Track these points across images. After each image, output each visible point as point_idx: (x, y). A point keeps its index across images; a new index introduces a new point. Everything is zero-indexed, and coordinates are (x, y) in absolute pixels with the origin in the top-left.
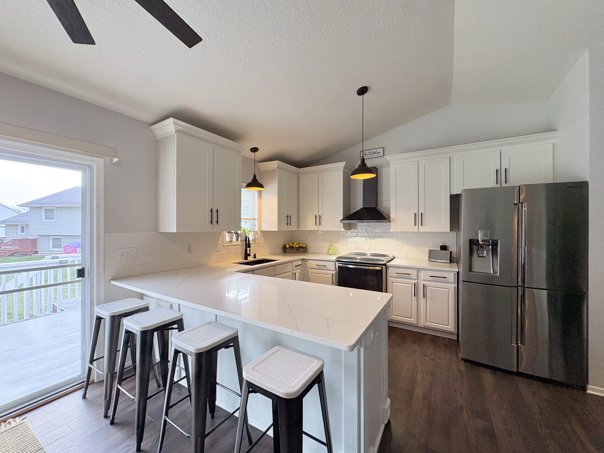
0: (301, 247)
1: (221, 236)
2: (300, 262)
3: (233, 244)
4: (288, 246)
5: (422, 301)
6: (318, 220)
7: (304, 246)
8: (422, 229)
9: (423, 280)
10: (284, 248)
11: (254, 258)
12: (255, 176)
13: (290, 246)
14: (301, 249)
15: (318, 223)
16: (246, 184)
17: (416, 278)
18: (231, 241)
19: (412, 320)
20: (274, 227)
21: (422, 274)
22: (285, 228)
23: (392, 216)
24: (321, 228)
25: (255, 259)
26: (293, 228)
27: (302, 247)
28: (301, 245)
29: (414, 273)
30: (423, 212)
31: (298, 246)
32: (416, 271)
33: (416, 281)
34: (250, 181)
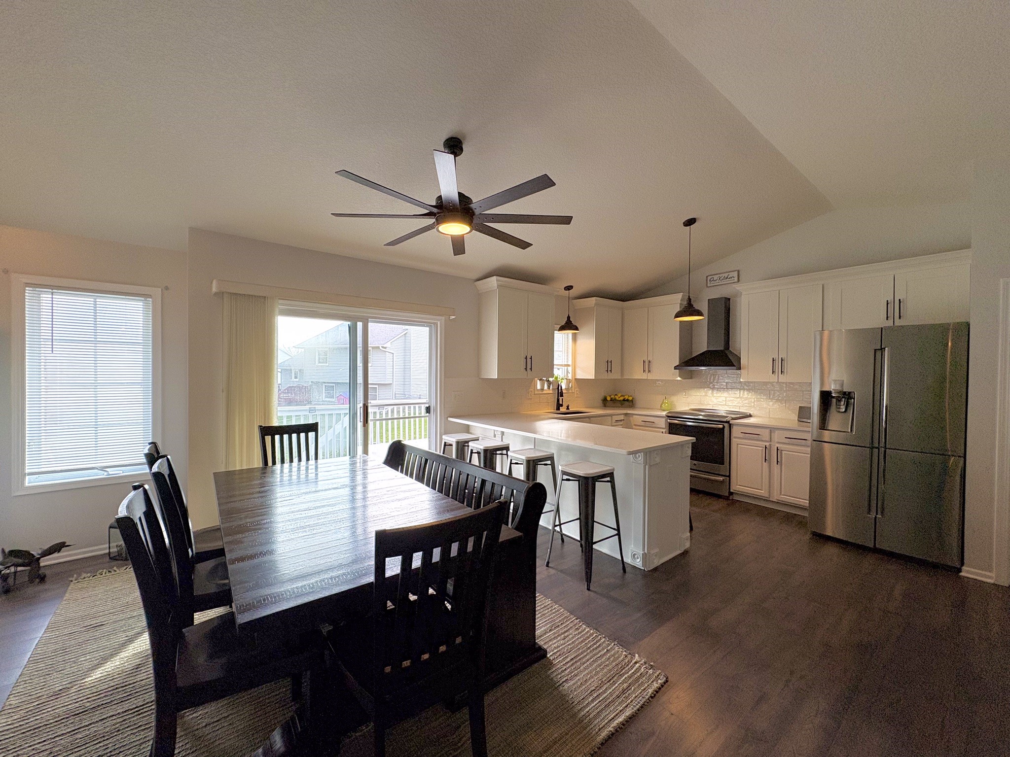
0: (626, 400)
1: (533, 384)
2: (622, 417)
3: (544, 392)
4: (609, 399)
5: (776, 468)
6: (647, 366)
7: (630, 398)
8: (783, 378)
9: (779, 443)
10: (605, 400)
11: (567, 409)
12: (569, 317)
13: (611, 398)
14: (626, 403)
15: (647, 370)
16: (560, 326)
17: (768, 439)
18: (542, 389)
19: (763, 493)
20: (591, 375)
21: (777, 436)
22: (605, 376)
23: (743, 362)
24: (651, 377)
25: (568, 411)
26: (615, 375)
27: (628, 400)
28: (626, 397)
29: (765, 434)
30: (783, 355)
31: (622, 398)
32: (768, 431)
33: (767, 444)
34: (563, 323)
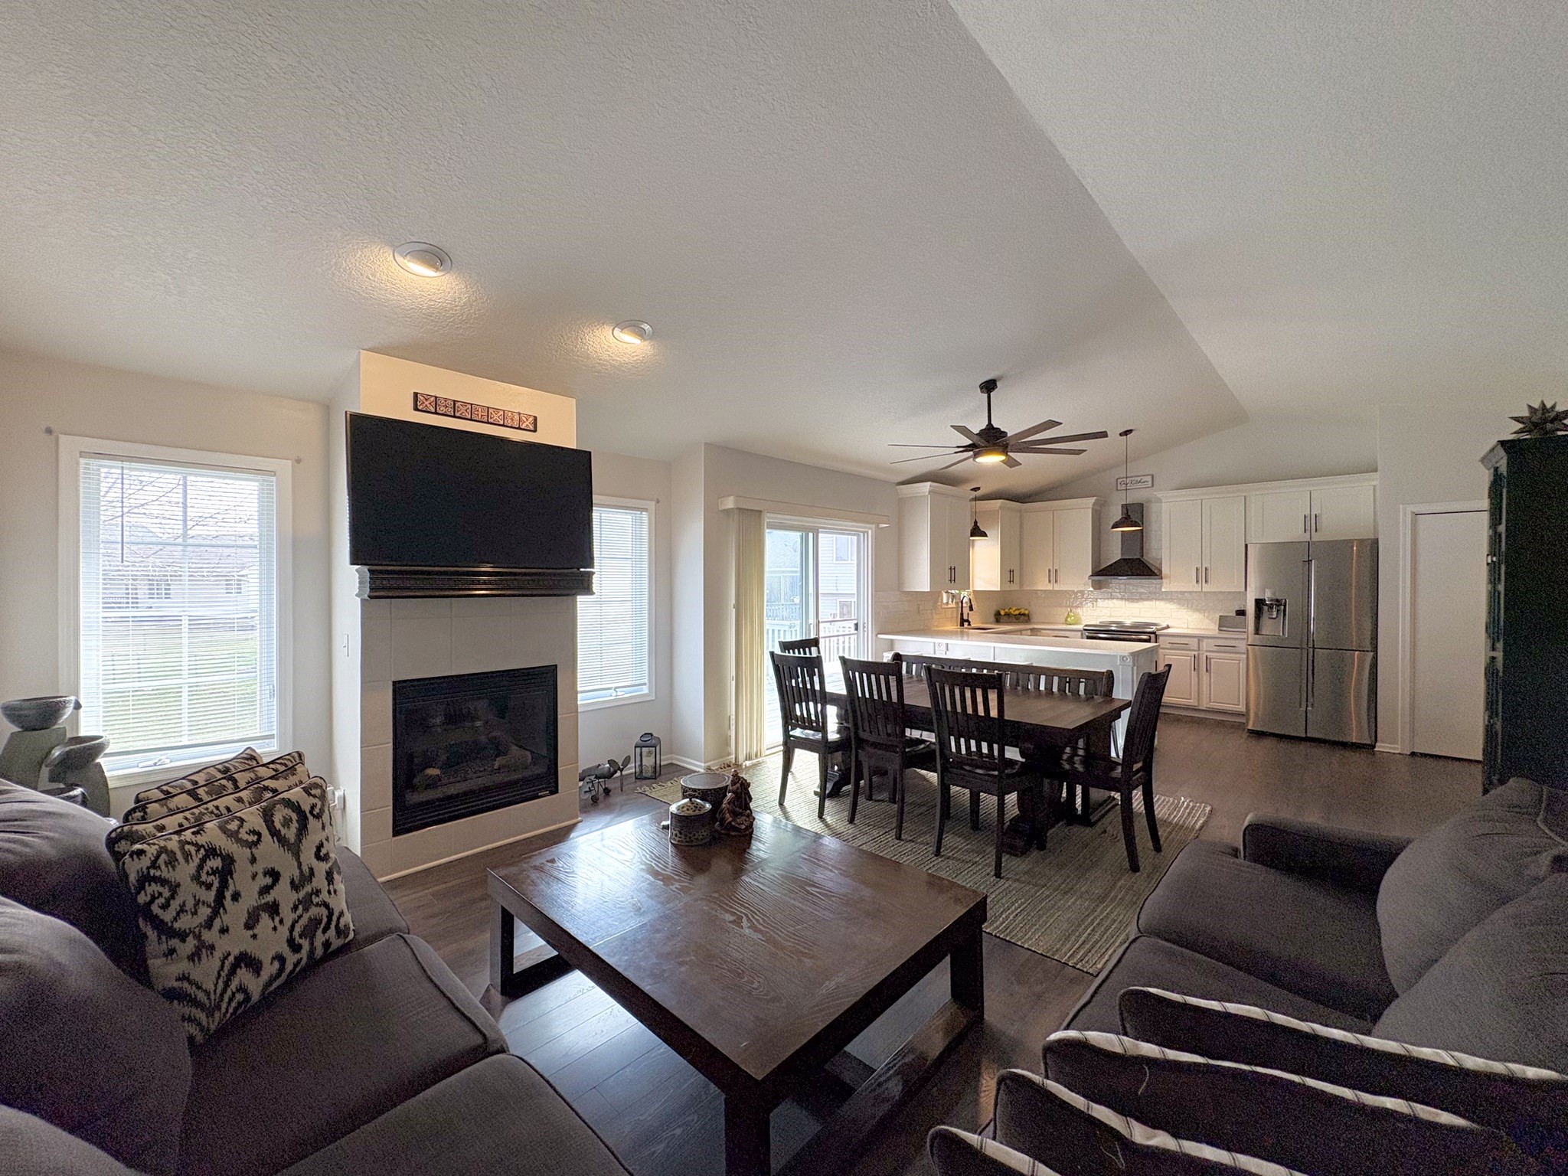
0: (1022, 614)
1: (940, 597)
3: (949, 606)
4: (1002, 613)
5: (1205, 677)
7: (1027, 612)
8: (1207, 588)
9: (1207, 651)
10: (998, 614)
11: (969, 625)
12: (976, 522)
13: (1005, 613)
14: (1024, 617)
17: (1196, 648)
18: (947, 603)
19: (1192, 702)
20: (996, 586)
21: (1205, 644)
22: (1009, 587)
23: (1165, 570)
26: (1015, 587)
28: (1023, 611)
29: (1194, 643)
30: (1208, 566)
31: (1017, 612)
32: (1196, 640)
33: (1196, 653)
